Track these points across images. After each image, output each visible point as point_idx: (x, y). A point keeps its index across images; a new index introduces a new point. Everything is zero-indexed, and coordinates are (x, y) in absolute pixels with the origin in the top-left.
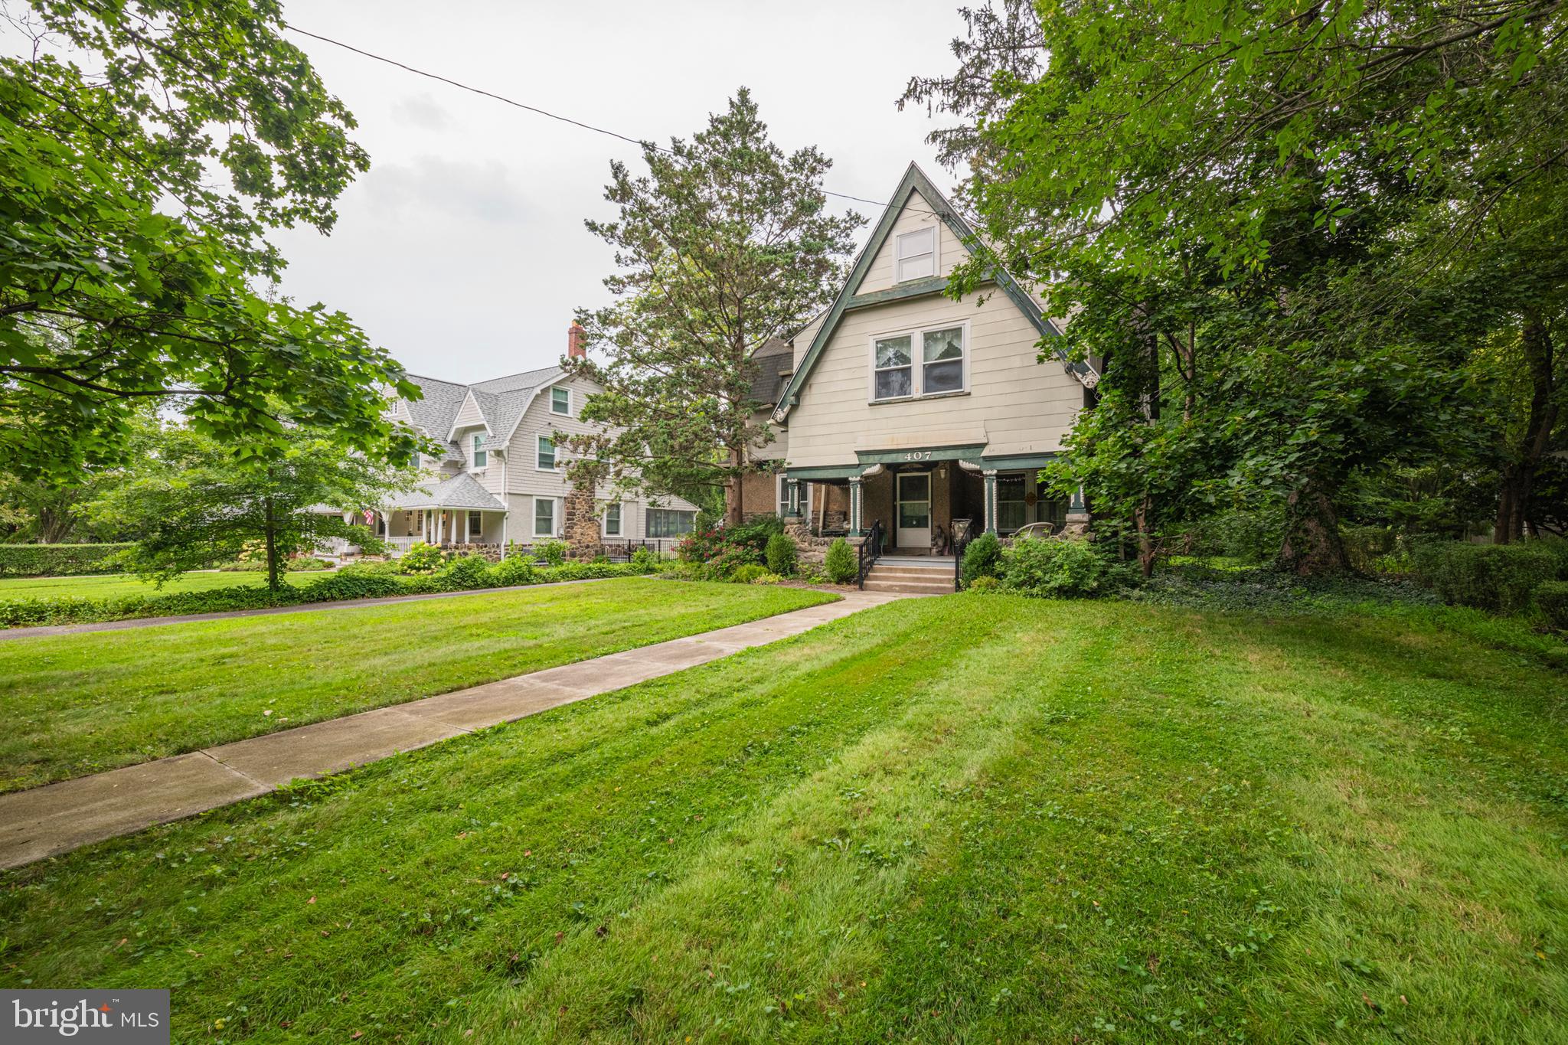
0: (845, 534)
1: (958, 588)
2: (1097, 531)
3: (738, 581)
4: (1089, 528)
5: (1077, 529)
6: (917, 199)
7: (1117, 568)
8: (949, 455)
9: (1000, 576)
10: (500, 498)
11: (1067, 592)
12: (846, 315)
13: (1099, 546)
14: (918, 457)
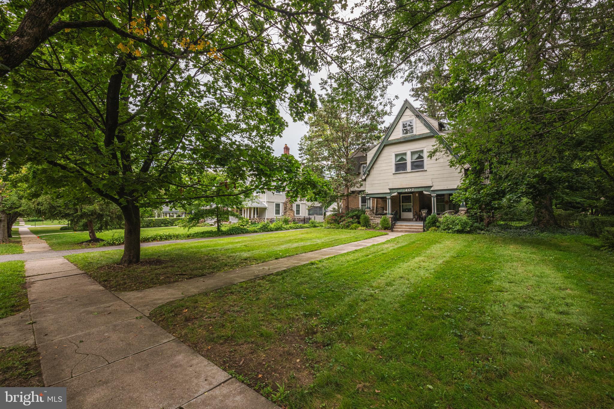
0: (386, 214)
1: (424, 231)
2: (469, 213)
3: (352, 229)
4: (467, 212)
5: (463, 212)
6: (408, 110)
7: (476, 224)
8: (420, 190)
9: (438, 227)
10: (265, 203)
11: (459, 232)
12: (385, 146)
13: (470, 218)
14: (410, 190)
